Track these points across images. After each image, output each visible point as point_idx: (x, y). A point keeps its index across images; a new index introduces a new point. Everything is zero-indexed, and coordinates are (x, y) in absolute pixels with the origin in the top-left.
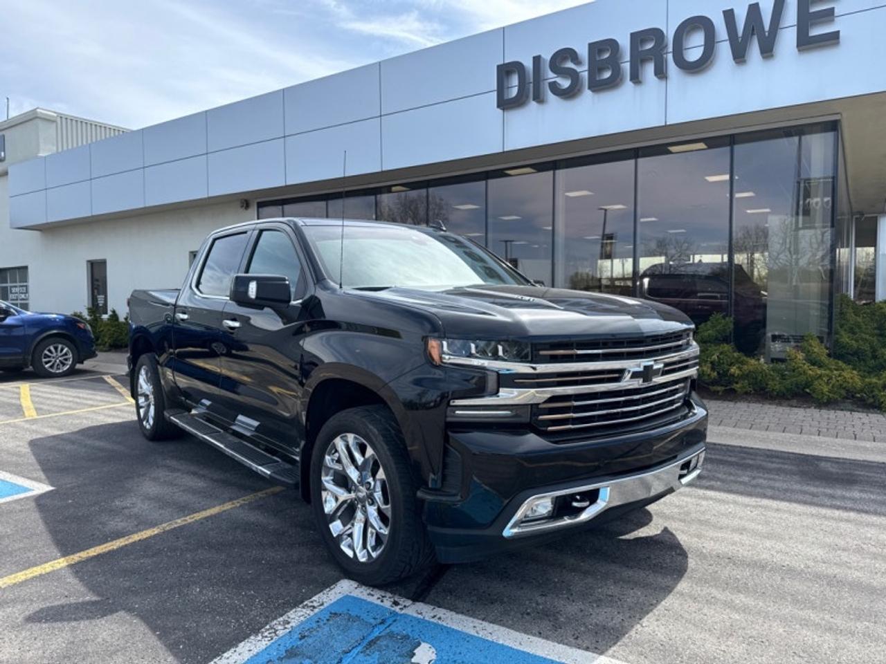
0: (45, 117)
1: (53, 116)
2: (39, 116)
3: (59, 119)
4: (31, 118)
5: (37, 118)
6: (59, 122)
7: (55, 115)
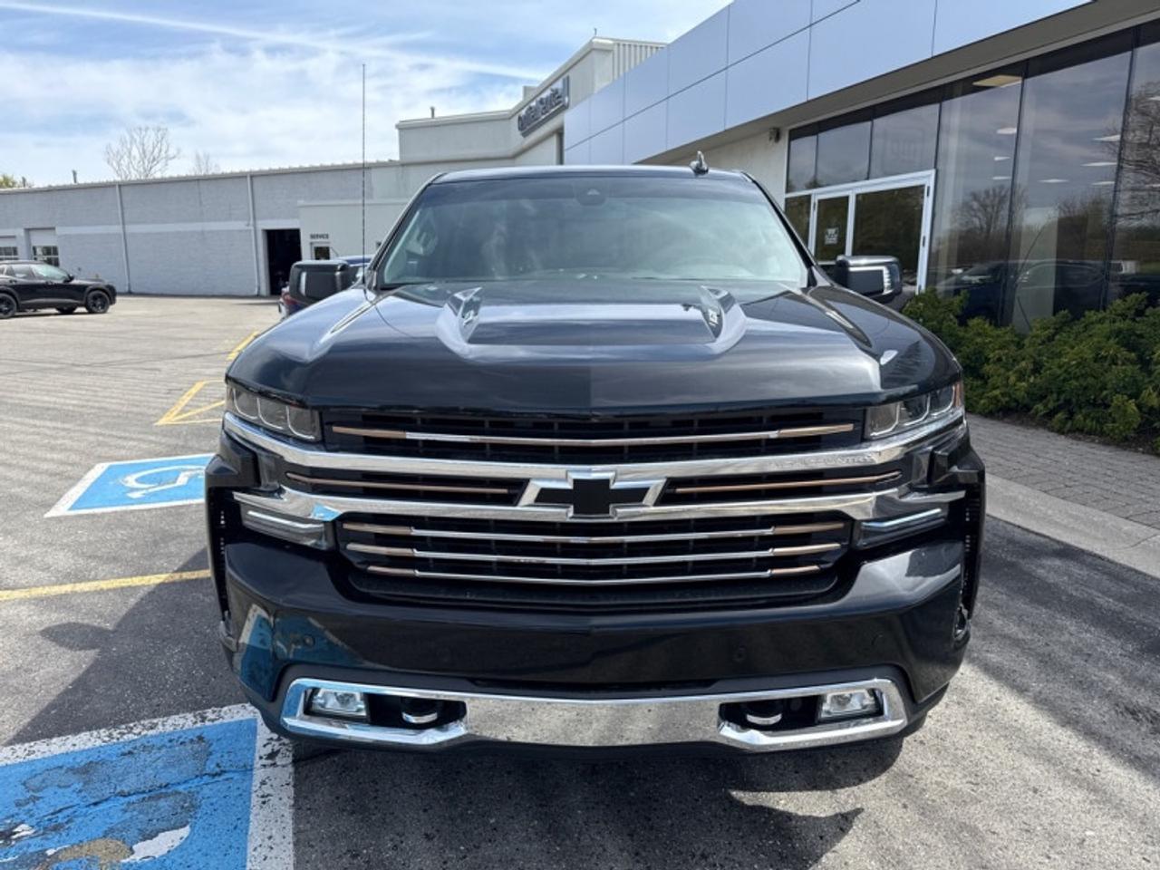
0: (603, 47)
1: (609, 45)
2: (595, 47)
3: (616, 48)
4: (591, 50)
5: (594, 49)
6: (616, 52)
7: (611, 42)
